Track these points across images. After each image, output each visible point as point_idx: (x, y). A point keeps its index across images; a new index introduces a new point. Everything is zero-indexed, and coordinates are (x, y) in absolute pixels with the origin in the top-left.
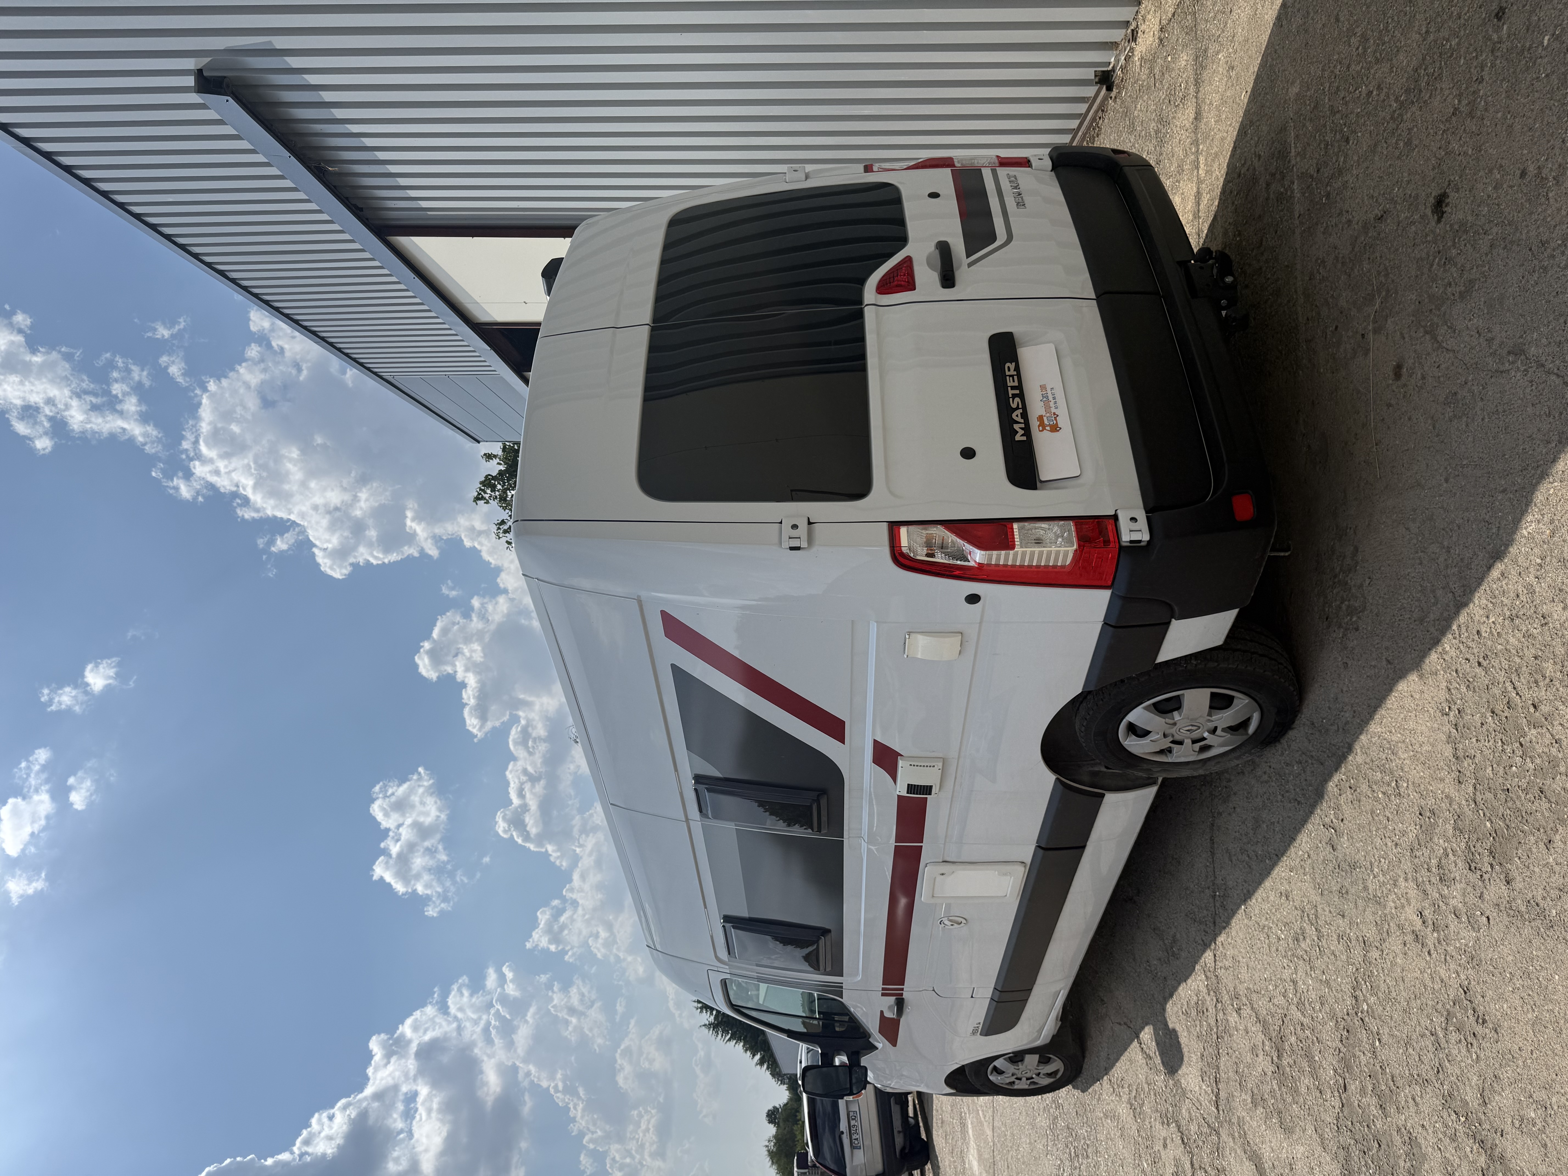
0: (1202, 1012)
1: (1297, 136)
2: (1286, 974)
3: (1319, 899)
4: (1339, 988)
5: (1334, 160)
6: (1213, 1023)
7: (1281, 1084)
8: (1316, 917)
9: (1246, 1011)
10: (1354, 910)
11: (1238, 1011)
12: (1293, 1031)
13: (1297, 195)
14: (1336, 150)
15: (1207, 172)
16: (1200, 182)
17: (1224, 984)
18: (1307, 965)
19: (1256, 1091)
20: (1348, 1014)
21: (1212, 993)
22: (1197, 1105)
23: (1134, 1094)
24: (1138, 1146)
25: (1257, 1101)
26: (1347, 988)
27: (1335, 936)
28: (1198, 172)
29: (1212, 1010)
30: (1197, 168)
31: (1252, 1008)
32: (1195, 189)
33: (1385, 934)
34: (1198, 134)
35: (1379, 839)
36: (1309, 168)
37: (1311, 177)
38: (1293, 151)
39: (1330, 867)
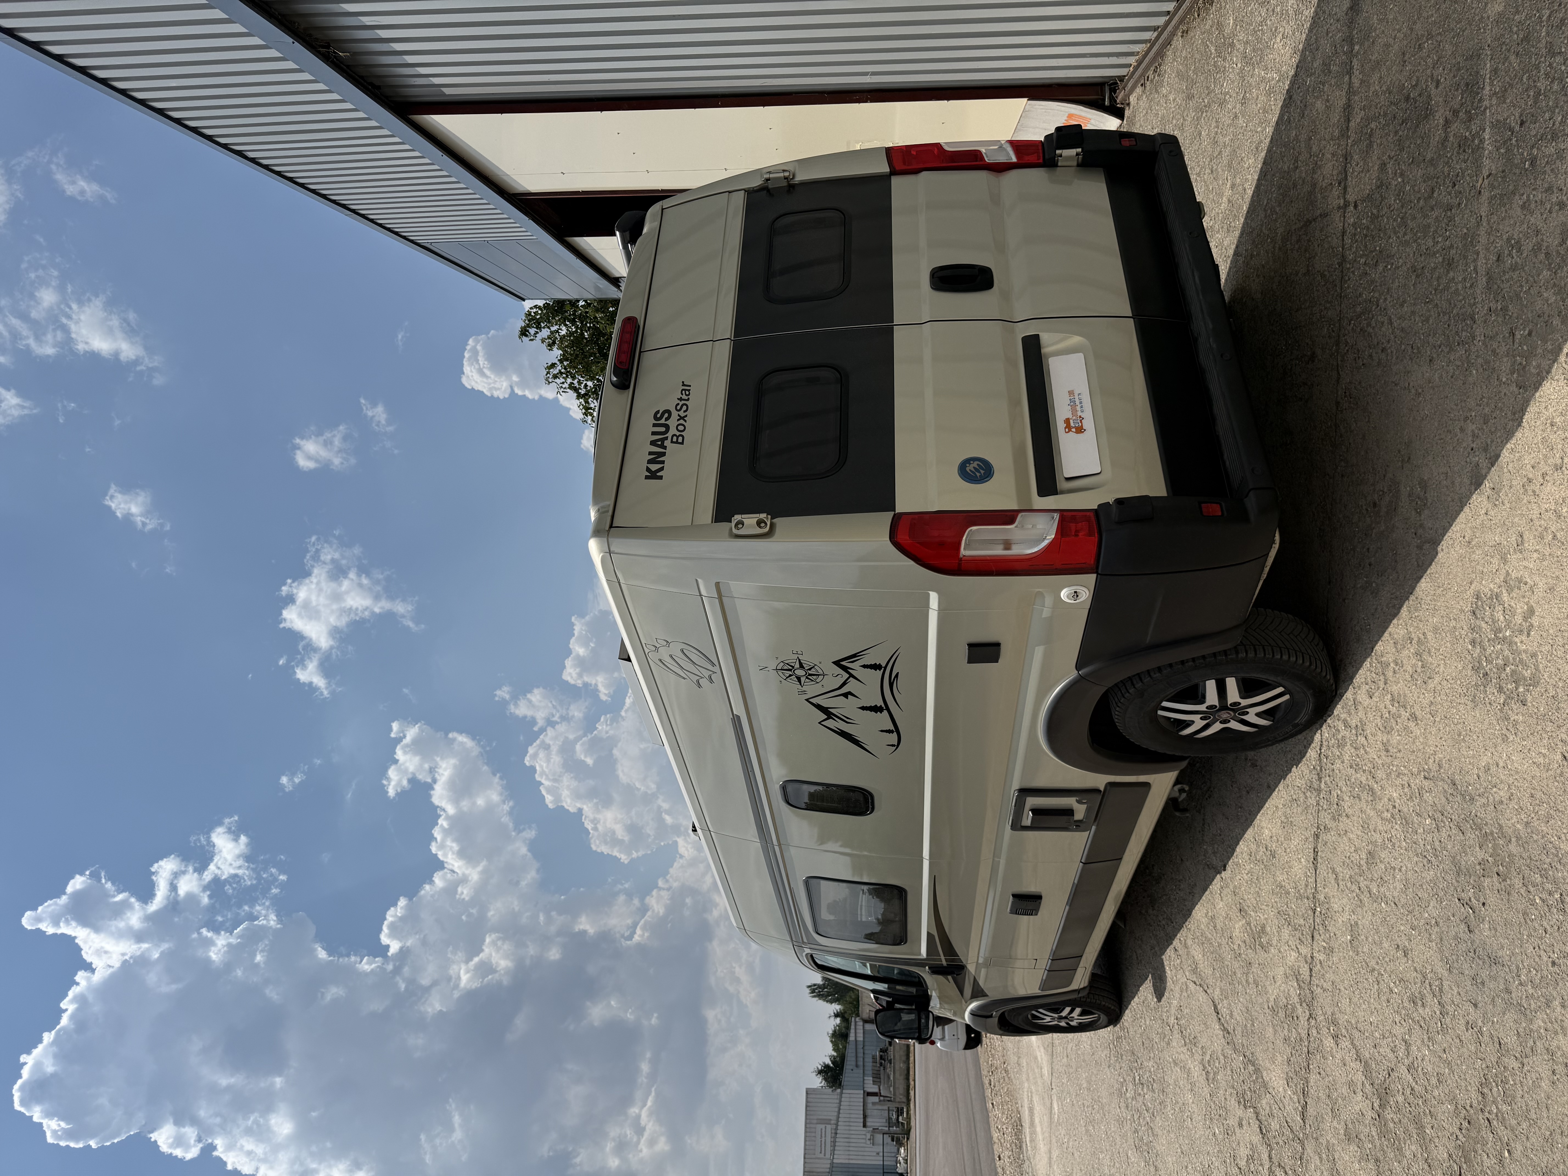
0: (1291, 1016)
1: (1495, 71)
2: (1398, 1031)
3: (1446, 974)
4: (1463, 1077)
5: (1547, 116)
6: (1304, 1034)
7: (1382, 1135)
8: (1441, 990)
9: (1345, 1043)
10: (1491, 1007)
11: (1335, 1037)
12: (1401, 1090)
13: (1488, 147)
14: (1551, 103)
15: (1362, 82)
16: (1351, 92)
17: (1319, 1004)
18: (1425, 1034)
19: (1350, 1126)
20: (1471, 1106)
21: (1304, 1004)
22: (1281, 1105)
23: (1208, 1058)
24: (1209, 1109)
25: (1351, 1137)
26: (1475, 1082)
27: (1462, 1022)
28: (1350, 78)
29: (1303, 1021)
30: (1350, 73)
31: (1352, 1043)
32: (1344, 100)
33: (1528, 1050)
34: (1353, 30)
35: (1532, 948)
36: (1508, 117)
37: (1511, 130)
38: (1488, 88)
39: (1463, 947)
